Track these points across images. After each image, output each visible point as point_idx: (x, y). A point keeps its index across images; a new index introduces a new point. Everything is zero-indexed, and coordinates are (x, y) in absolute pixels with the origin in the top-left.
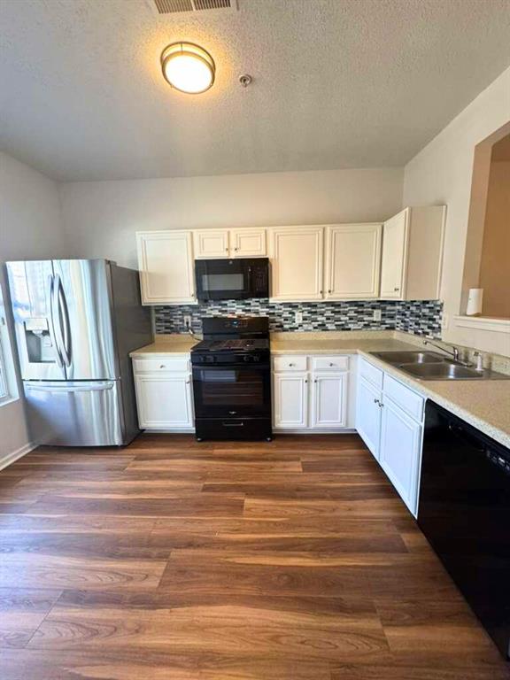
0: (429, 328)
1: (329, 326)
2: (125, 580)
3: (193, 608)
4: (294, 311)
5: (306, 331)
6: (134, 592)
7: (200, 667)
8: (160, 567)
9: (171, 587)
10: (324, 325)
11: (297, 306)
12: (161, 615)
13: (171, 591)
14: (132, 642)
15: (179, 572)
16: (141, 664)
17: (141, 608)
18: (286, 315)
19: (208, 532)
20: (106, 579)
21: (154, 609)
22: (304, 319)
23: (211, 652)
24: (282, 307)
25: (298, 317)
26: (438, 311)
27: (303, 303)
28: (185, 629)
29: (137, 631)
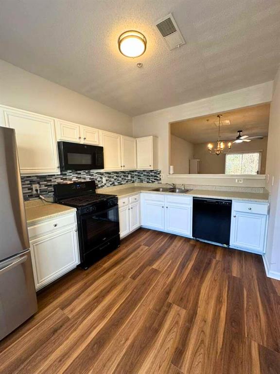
0: (155, 180)
1: (116, 183)
2: (177, 325)
3: (200, 299)
4: (102, 177)
5: (108, 187)
6: (185, 321)
7: (221, 302)
8: (175, 308)
9: (188, 306)
10: (114, 183)
11: (103, 174)
12: (200, 311)
13: (190, 306)
14: (210, 324)
15: (181, 301)
16: (219, 322)
17: (195, 319)
18: (99, 179)
19: (164, 285)
20: (172, 335)
21: (197, 313)
22: (107, 181)
23: (217, 298)
24: (97, 174)
25: (104, 180)
26: (159, 174)
27: (106, 172)
28: (207, 304)
29: (205, 322)
